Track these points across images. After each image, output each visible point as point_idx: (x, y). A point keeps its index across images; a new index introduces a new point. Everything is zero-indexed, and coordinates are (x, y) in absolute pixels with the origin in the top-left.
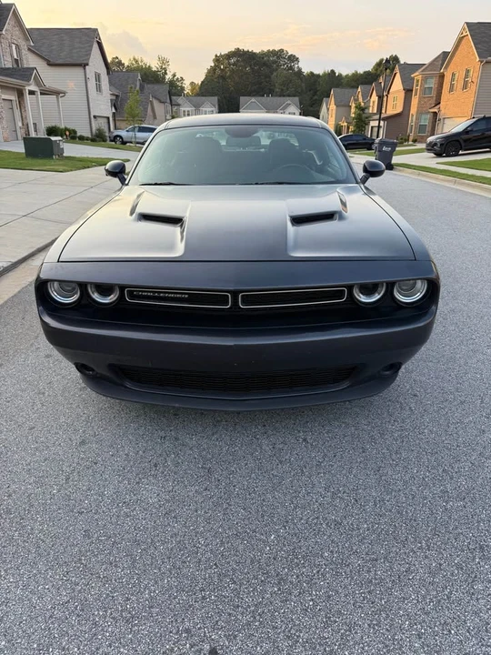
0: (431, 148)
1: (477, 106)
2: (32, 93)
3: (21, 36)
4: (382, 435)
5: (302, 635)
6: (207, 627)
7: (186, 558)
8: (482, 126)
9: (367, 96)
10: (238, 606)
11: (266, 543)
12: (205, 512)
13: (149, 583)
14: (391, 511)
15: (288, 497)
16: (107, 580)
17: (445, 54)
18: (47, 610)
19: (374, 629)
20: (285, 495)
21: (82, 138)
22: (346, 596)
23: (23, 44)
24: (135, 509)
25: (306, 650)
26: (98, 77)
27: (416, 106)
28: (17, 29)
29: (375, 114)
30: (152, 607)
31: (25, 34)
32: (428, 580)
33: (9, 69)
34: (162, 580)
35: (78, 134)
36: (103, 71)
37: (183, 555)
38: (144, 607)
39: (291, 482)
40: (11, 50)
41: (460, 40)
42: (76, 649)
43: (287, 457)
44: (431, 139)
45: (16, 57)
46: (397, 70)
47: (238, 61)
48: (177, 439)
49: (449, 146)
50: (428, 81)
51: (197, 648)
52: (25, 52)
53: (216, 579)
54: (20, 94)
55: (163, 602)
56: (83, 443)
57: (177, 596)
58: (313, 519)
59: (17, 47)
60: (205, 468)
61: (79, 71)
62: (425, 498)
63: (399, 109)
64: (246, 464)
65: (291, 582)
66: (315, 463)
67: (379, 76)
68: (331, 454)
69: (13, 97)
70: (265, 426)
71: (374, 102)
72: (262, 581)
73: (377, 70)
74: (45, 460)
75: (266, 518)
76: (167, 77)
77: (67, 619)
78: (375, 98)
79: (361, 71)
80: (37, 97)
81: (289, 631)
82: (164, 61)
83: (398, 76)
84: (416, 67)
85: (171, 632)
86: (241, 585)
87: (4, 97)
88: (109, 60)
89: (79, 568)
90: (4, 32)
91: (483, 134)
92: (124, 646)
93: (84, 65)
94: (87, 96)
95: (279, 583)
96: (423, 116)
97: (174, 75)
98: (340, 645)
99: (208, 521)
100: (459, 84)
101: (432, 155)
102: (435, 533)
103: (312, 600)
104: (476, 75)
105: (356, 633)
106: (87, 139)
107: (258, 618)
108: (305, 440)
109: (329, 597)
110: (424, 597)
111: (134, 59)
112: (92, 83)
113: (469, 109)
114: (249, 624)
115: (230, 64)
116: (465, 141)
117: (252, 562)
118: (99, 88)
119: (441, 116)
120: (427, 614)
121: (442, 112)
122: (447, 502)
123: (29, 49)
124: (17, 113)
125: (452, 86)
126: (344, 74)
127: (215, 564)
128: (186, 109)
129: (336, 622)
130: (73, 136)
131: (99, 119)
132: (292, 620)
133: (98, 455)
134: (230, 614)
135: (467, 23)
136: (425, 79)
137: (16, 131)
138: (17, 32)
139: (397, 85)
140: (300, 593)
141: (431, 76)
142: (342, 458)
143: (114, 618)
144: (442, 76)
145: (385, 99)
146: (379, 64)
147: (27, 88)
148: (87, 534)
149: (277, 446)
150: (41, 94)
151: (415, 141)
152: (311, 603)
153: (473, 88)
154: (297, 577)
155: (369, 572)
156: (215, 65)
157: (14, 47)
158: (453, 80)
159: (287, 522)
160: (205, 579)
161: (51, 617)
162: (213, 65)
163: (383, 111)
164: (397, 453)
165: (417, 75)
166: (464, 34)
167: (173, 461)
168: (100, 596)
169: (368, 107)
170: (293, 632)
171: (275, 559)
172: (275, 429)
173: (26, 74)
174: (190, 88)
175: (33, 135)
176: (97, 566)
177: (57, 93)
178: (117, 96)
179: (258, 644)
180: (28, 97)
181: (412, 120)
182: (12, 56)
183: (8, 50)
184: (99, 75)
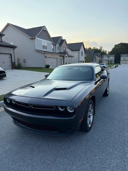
23: (66, 47)
31: (67, 45)
33: (63, 52)
40: (64, 49)
47: (121, 46)
59: (65, 48)
61: (78, 52)
69: (62, 58)
76: (102, 51)
82: (101, 47)
90: (62, 45)
93: (79, 50)
94: (79, 57)
97: (104, 50)
111: (94, 47)
112: (80, 54)
115: (119, 47)
118: (82, 55)
123: (68, 48)
124: (63, 61)
128: (106, 58)
138: (65, 45)
147: (65, 56)
150: (68, 57)
162: (114, 47)
173: (66, 53)
174: (108, 53)
177: (72, 57)
178: (87, 56)
180: (65, 58)
182: (64, 50)
183: (63, 49)
184: (82, 52)
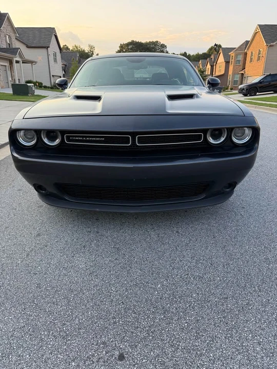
0: (241, 91)
1: (266, 69)
2: (17, 62)
3: (12, 31)
4: (225, 229)
5: (181, 344)
6: (117, 341)
7: (103, 299)
8: (269, 79)
9: (205, 65)
10: (138, 327)
11: (155, 289)
12: (116, 272)
13: (78, 314)
14: (234, 270)
15: (168, 263)
16: (51, 313)
17: (247, 42)
18: (10, 332)
19: (229, 339)
20: (166, 262)
21: (46, 87)
22: (209, 320)
23: (13, 35)
24: (70, 271)
25: (184, 354)
26: (55, 55)
27: (232, 70)
28: (9, 27)
29: (209, 75)
30: (80, 329)
31: (14, 30)
32: (261, 309)
33: (4, 48)
34: (87, 312)
35: (43, 85)
36: (58, 51)
37: (101, 297)
38: (75, 329)
39: (170, 254)
40: (6, 38)
41: (255, 34)
42: (28, 356)
43: (167, 241)
44: (240, 87)
45: (8, 42)
46: (221, 51)
47: (133, 47)
48: (98, 232)
49: (251, 90)
50: (238, 56)
51: (110, 354)
52: (13, 39)
53: (123, 311)
54: (11, 62)
55: (87, 326)
56: (39, 235)
57: (97, 322)
58: (185, 275)
59: (10, 37)
60: (116, 248)
61: (44, 51)
62: (255, 262)
63: (223, 72)
64: (141, 245)
65: (172, 312)
66: (184, 244)
67: (211, 55)
68: (194, 239)
69: (7, 64)
70: (152, 225)
71: (208, 69)
72: (153, 312)
73: (209, 52)
74: (14, 245)
75: (154, 275)
77: (23, 337)
78: (209, 66)
79: (201, 53)
80: (20, 65)
81: (172, 342)
82: (92, 47)
83: (221, 54)
84: (231, 49)
85: (93, 344)
86: (139, 314)
87: (2, 64)
88: (62, 46)
89: (33, 306)
90: (2, 28)
91: (270, 84)
92: (61, 354)
93: (47, 48)
94: (49, 64)
95: (165, 313)
96: (236, 76)
98: (206, 350)
99: (117, 277)
100: (255, 58)
101: (242, 95)
102: (263, 281)
103: (187, 323)
104: (264, 53)
105: (217, 342)
106: (49, 87)
107: (151, 334)
108: (177, 232)
109: (198, 320)
110: (260, 320)
111: (75, 46)
112: (51, 58)
113: (261, 71)
114: (145, 338)
115: (128, 49)
116: (260, 87)
117: (146, 301)
118: (55, 60)
119: (245, 75)
120: (263, 329)
121: (246, 73)
122: (269, 264)
123: (16, 39)
124: (9, 73)
125: (251, 59)
126: (192, 54)
127: (122, 302)
129: (203, 336)
130: (40, 86)
131: (55, 77)
132: (174, 335)
133: (48, 242)
134: (132, 332)
135: (259, 25)
136: (236, 56)
137: (8, 83)
138: (9, 28)
139: (221, 59)
140: (178, 319)
141: (240, 54)
142: (201, 241)
143: (54, 336)
144: (246, 54)
145: (214, 67)
146: (211, 49)
147: (15, 59)
148: (39, 286)
149: (160, 235)
150: (23, 63)
151: (231, 89)
152: (186, 325)
153: (263, 60)
154: (176, 309)
155: (223, 305)
156: (120, 50)
157: (7, 36)
158: (252, 55)
159: (168, 277)
160: (116, 311)
161: (12, 336)
162: (119, 49)
163: (214, 74)
164: (235, 238)
165: (232, 54)
166: (258, 31)
167: (95, 244)
168: (46, 322)
169: (205, 71)
170: (175, 342)
171: (161, 299)
172: (159, 226)
173: (14, 51)
175: (17, 82)
176: (45, 305)
177: (32, 62)
178: (65, 65)
179: (152, 351)
180: (15, 65)
181: (230, 78)
182: (6, 42)
183: (4, 39)
184: (56, 53)
